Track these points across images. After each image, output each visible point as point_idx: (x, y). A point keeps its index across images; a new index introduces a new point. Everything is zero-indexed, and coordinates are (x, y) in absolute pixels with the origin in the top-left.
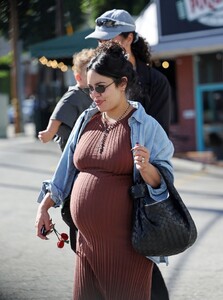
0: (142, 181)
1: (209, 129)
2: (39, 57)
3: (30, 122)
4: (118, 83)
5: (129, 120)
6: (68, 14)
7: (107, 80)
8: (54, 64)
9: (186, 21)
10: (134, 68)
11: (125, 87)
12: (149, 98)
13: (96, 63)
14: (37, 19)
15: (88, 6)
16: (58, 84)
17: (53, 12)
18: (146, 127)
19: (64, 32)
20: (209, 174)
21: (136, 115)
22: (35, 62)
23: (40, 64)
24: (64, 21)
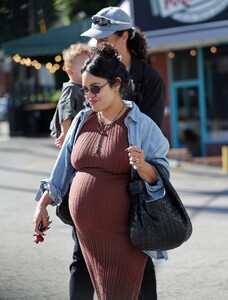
0: (139, 178)
1: (183, 126)
2: (13, 55)
3: (4, 121)
4: (112, 84)
5: (126, 120)
6: (40, 12)
7: (101, 81)
8: (27, 62)
9: (159, 17)
10: (128, 69)
11: (119, 87)
12: (141, 97)
13: (90, 65)
14: (10, 17)
15: (61, 3)
16: (32, 82)
17: (26, 10)
18: (142, 126)
19: (37, 29)
20: (184, 171)
21: (132, 115)
22: (8, 60)
23: (13, 62)
24: (37, 19)
